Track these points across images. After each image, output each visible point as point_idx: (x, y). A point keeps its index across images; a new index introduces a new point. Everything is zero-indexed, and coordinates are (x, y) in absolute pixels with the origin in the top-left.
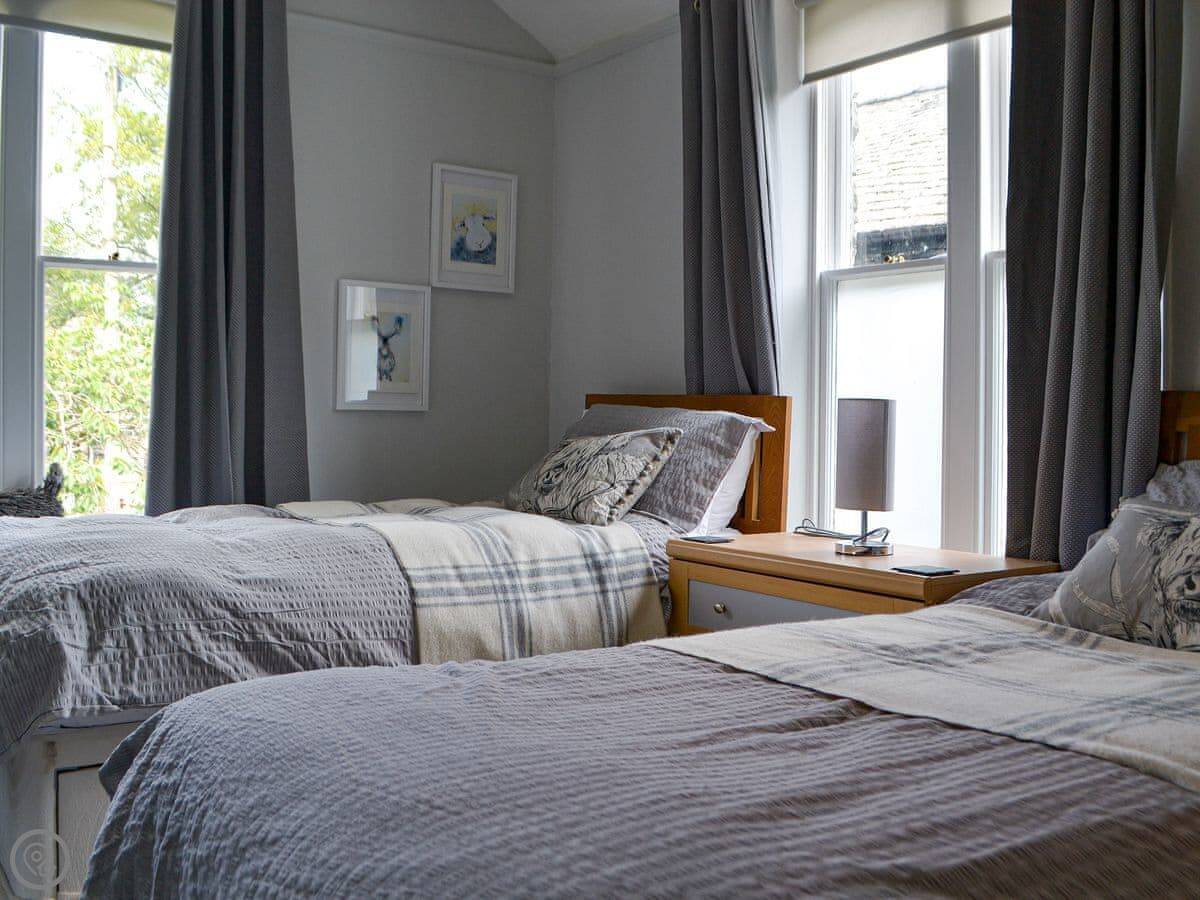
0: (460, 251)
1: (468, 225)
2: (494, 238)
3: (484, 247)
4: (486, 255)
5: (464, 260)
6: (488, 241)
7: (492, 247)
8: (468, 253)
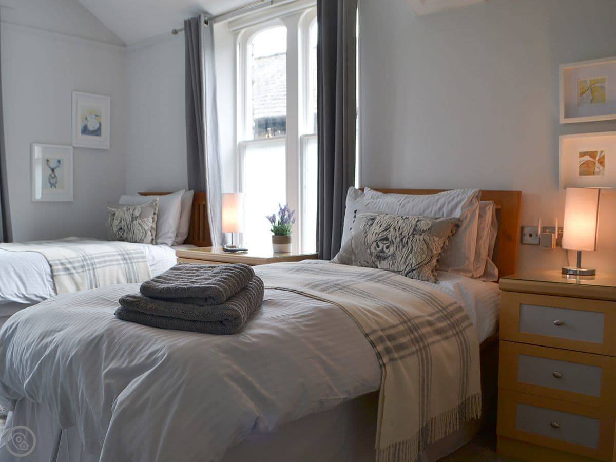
0: (85, 130)
1: (89, 118)
2: (100, 124)
3: (96, 128)
4: (97, 132)
5: (87, 134)
6: (98, 126)
7: (99, 129)
8: (89, 131)
